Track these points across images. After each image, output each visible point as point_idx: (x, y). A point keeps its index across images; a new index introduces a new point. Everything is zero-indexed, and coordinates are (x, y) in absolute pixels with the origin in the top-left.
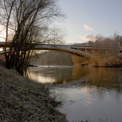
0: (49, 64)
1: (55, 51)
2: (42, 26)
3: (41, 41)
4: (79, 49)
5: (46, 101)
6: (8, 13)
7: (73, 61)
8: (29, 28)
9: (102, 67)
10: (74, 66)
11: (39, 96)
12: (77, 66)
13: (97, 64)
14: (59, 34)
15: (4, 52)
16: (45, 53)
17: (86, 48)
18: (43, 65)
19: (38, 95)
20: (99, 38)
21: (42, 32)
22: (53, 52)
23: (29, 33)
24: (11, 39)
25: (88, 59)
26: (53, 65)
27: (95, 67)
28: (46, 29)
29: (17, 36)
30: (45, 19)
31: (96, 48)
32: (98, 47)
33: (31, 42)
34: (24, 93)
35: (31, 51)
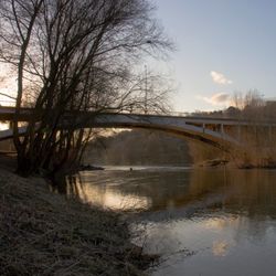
0: (132, 161)
1: (148, 131)
2: (114, 68)
3: (113, 106)
4: (206, 125)
5: (119, 257)
6: (24, 32)
7: (191, 154)
8: (80, 74)
9: (258, 167)
10: (194, 167)
11: (102, 245)
12: (200, 166)
13: (247, 161)
14: (158, 90)
15: (11, 133)
16: (121, 136)
17: (223, 123)
18: (117, 164)
19: (99, 241)
20: (254, 101)
21: (115, 84)
22: (143, 132)
23: (81, 85)
24: (33, 100)
25: (226, 148)
26: (143, 164)
27: (243, 167)
28: (124, 75)
29: (47, 93)
30: (123, 52)
31: (245, 124)
32: (249, 121)
33: (86, 107)
34: (62, 239)
35: (87, 130)
